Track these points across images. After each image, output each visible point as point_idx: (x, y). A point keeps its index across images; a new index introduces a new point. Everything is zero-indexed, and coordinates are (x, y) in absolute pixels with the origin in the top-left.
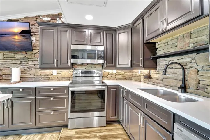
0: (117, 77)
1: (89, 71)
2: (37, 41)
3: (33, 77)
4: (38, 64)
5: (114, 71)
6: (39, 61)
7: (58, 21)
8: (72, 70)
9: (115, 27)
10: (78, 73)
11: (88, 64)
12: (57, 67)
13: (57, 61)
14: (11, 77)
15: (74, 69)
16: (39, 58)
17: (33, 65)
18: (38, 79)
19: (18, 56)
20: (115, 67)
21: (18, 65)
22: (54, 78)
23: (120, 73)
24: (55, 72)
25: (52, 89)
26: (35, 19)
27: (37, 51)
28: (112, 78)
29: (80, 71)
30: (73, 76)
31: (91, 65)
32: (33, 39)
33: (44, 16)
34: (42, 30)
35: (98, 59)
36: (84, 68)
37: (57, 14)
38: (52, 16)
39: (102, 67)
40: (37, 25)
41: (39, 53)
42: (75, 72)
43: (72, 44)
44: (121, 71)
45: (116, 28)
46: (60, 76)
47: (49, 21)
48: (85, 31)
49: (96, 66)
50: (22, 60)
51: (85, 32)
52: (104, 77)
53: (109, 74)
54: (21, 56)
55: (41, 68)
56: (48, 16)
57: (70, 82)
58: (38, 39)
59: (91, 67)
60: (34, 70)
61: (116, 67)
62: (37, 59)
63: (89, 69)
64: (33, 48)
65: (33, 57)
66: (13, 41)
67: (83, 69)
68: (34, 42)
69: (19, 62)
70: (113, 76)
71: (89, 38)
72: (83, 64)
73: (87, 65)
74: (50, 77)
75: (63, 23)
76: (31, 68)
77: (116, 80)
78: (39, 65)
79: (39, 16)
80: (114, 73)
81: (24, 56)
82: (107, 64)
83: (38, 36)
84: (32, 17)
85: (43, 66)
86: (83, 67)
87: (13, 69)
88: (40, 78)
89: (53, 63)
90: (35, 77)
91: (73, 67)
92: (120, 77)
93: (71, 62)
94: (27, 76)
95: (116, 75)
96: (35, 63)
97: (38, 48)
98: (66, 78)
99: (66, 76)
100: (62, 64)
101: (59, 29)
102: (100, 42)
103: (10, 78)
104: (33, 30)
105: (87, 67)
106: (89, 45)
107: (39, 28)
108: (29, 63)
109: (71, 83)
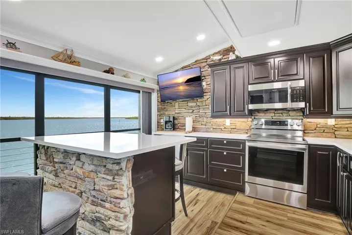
0: (336, 133)
1: (277, 121)
2: (208, 86)
3: (204, 126)
4: (209, 112)
5: (331, 122)
6: (210, 109)
7: (232, 57)
8: (251, 120)
9: (329, 43)
10: (260, 123)
11: (276, 110)
12: (231, 116)
13: (230, 107)
14: (185, 126)
15: (253, 117)
16: (210, 106)
17: (204, 114)
18: (209, 130)
19: (190, 104)
20: (329, 114)
21: (191, 114)
22: (227, 130)
23: (347, 126)
24: (228, 122)
25: (225, 142)
26: (206, 60)
27: (208, 97)
28: (324, 134)
29: (263, 120)
30: (252, 127)
31: (281, 112)
32: (204, 83)
33: (214, 54)
34: (213, 71)
35: (292, 102)
36: (270, 116)
37: (229, 47)
38: (224, 51)
39: (302, 114)
40: (207, 66)
41: (210, 99)
42: (255, 122)
43: (250, 83)
44: (348, 122)
45: (331, 44)
46: (234, 127)
47: (220, 60)
48: (270, 62)
49: (291, 113)
50: (194, 109)
51: (269, 64)
52: (306, 131)
53: (318, 126)
54: (194, 104)
55: (213, 117)
56: (218, 53)
57: (248, 135)
58: (209, 83)
59: (281, 115)
60: (205, 120)
61: (332, 114)
62: (208, 107)
63: (279, 118)
64: (204, 94)
65: (204, 104)
66: (178, 92)
67: (267, 117)
68: (205, 86)
69: (191, 111)
70: (328, 131)
71: (276, 71)
72: (267, 110)
73: (274, 111)
74: (222, 127)
75: (237, 57)
76: (203, 117)
77: (336, 137)
78: (210, 114)
79: (209, 56)
80: (331, 126)
81: (195, 104)
82: (312, 109)
83: (209, 80)
84: (203, 59)
85: (215, 114)
86: (268, 115)
87: (186, 118)
88: (212, 129)
89: (226, 111)
90: (206, 127)
91: (252, 116)
92: (345, 133)
93: (249, 108)
94: (198, 126)
95: (335, 129)
96: (206, 111)
97: (209, 94)
98: (242, 130)
99: (242, 127)
100: (236, 111)
101: (233, 66)
102: (297, 74)
103: (184, 128)
104: (204, 73)
105: (274, 115)
106: (277, 81)
107: (210, 69)
108: (201, 111)
109: (250, 136)
